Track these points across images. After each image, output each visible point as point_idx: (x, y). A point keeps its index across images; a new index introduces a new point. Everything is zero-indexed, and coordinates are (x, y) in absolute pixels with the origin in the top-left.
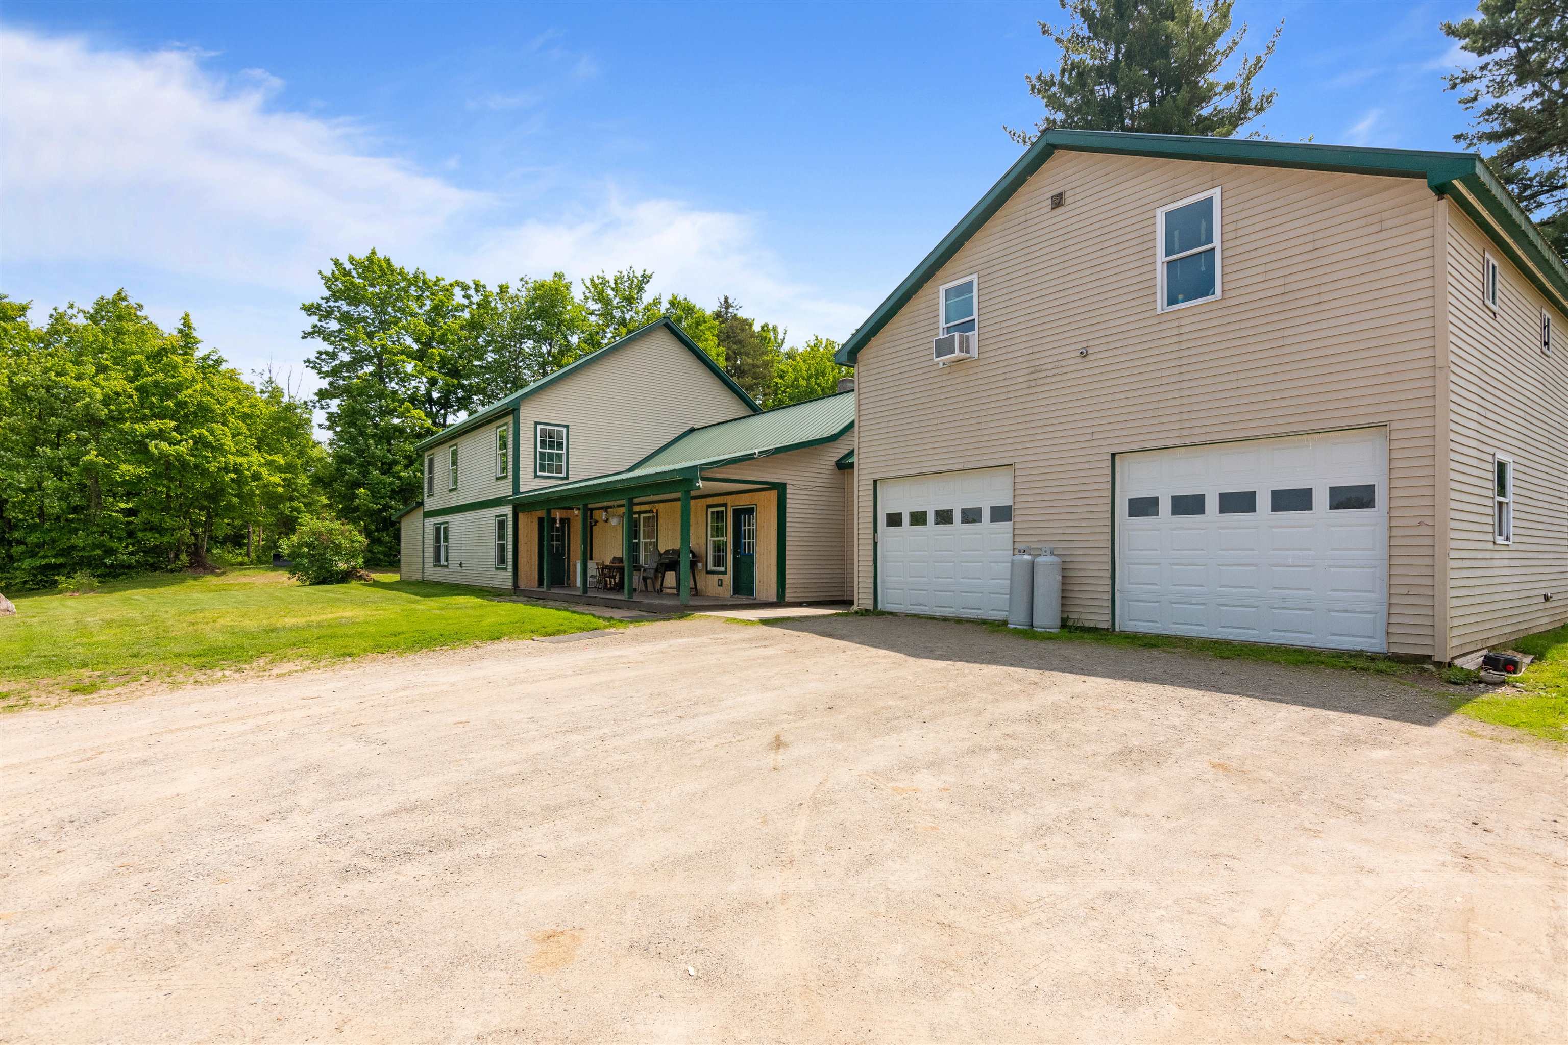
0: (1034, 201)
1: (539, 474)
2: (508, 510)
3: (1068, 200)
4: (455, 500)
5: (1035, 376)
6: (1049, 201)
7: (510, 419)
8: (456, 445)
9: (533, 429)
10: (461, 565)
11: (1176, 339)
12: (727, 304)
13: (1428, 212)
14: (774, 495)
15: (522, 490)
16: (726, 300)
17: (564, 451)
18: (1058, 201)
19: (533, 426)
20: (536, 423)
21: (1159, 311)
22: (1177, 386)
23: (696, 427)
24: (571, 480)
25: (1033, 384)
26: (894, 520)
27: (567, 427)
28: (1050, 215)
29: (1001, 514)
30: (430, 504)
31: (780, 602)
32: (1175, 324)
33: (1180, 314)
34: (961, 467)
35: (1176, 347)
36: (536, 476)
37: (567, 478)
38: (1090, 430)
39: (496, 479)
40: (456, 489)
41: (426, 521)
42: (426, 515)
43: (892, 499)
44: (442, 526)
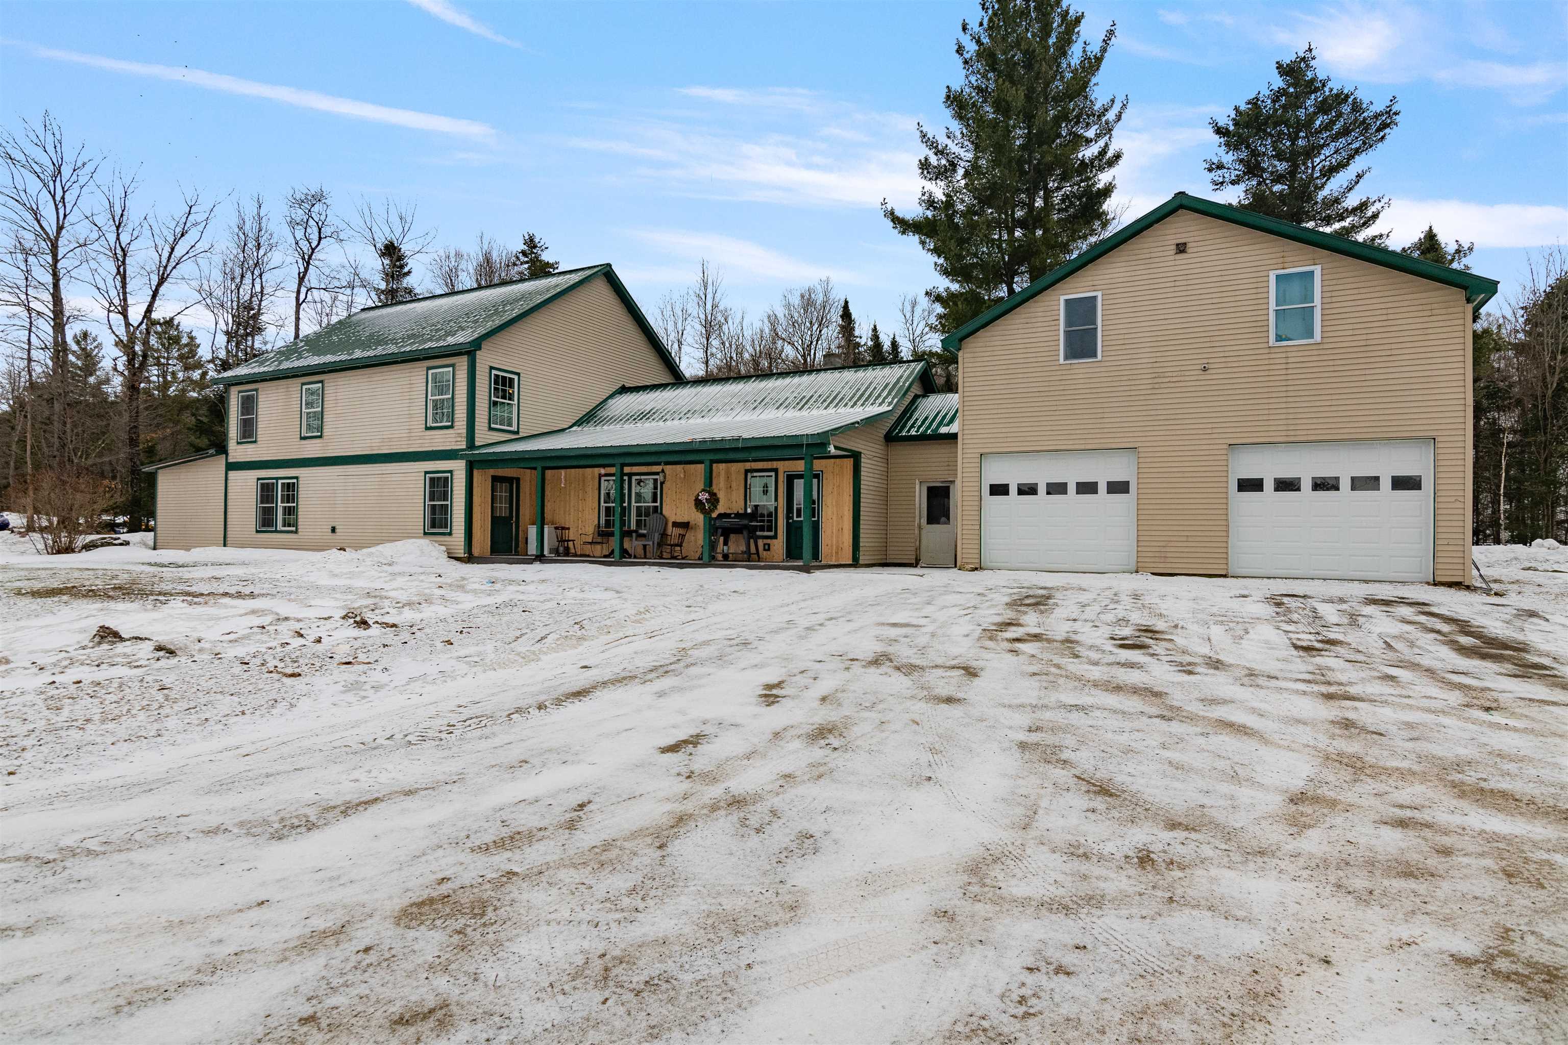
0: (1160, 244)
1: (493, 426)
2: (459, 468)
3: (1190, 248)
4: (313, 449)
5: (1156, 381)
6: (1174, 247)
7: (465, 360)
8: (322, 382)
9: (488, 375)
10: (333, 530)
11: (1284, 366)
13: (1461, 309)
14: (849, 463)
15: (477, 444)
17: (516, 402)
18: (1181, 248)
19: (488, 371)
20: (491, 368)
21: (1271, 344)
22: (1284, 400)
24: (521, 435)
25: (1157, 386)
26: (999, 490)
27: (518, 374)
28: (1172, 258)
29: (1118, 487)
31: (855, 563)
32: (1284, 355)
33: (1289, 349)
34: (1083, 447)
35: (1284, 372)
36: (490, 429)
37: (517, 433)
38: (1210, 426)
39: (427, 428)
40: (320, 437)
41: (232, 474)
42: (232, 467)
43: (996, 473)
44: (280, 482)
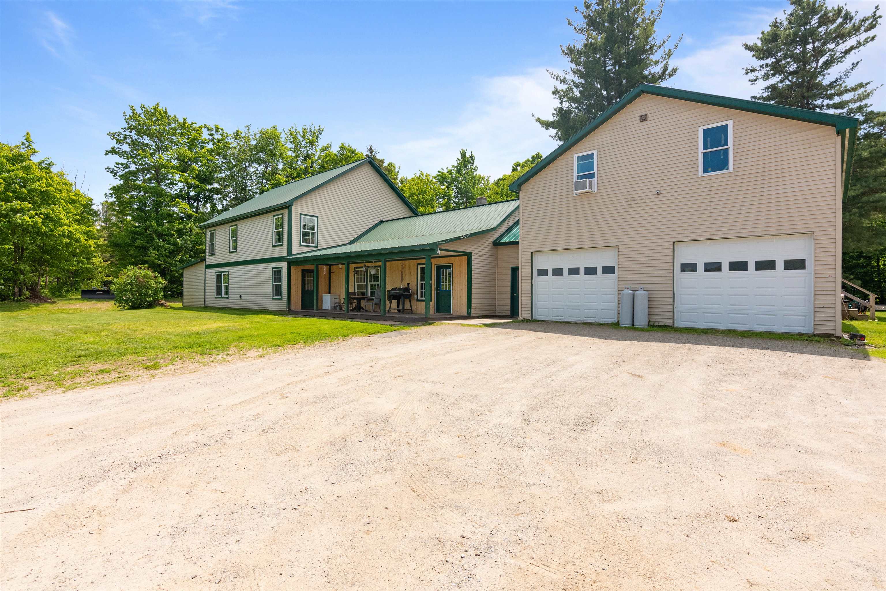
0: (631, 117)
1: (302, 244)
2: (284, 265)
3: (649, 117)
4: (234, 258)
5: (629, 203)
6: (639, 118)
7: (285, 212)
8: (236, 225)
9: (299, 218)
10: (240, 297)
11: (709, 189)
12: (371, 150)
13: (833, 141)
14: (465, 258)
15: (293, 253)
16: (371, 148)
17: (316, 231)
18: (644, 118)
19: (299, 216)
20: (301, 214)
21: (700, 175)
22: (709, 211)
23: (384, 220)
24: (319, 248)
25: (629, 206)
26: (543, 273)
27: (317, 217)
28: (639, 125)
29: (608, 270)
30: (210, 260)
31: (469, 316)
32: (708, 182)
33: (711, 178)
34: (586, 246)
35: (709, 193)
36: (301, 245)
37: (317, 247)
38: (662, 230)
39: (274, 246)
40: (236, 252)
41: (208, 270)
42: (208, 267)
43: (541, 262)
44: (223, 274)
